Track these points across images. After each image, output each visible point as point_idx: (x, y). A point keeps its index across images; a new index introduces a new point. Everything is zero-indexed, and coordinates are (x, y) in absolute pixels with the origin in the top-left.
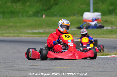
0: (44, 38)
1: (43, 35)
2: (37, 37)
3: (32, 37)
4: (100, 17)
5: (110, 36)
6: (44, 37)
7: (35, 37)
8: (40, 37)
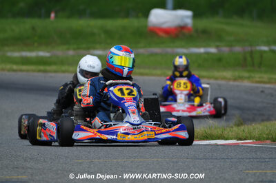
0: (53, 74)
1: (48, 68)
2: (34, 71)
3: (21, 71)
4: (189, 22)
5: (216, 74)
6: (50, 72)
7: (28, 71)
8: (40, 71)
